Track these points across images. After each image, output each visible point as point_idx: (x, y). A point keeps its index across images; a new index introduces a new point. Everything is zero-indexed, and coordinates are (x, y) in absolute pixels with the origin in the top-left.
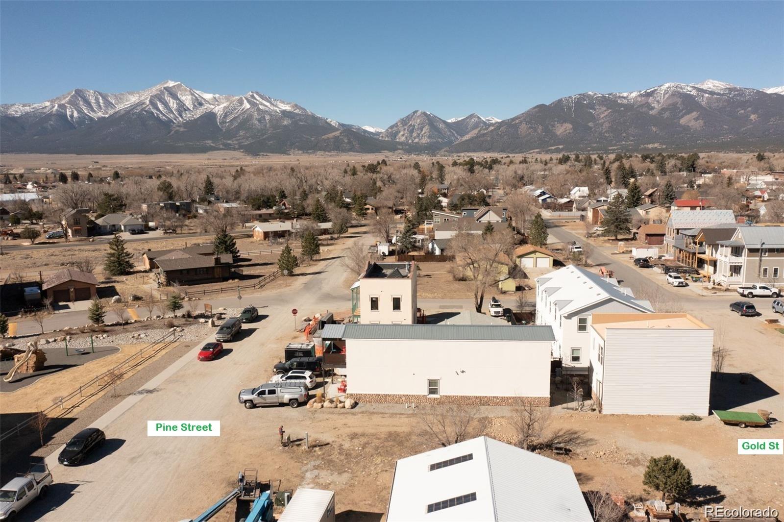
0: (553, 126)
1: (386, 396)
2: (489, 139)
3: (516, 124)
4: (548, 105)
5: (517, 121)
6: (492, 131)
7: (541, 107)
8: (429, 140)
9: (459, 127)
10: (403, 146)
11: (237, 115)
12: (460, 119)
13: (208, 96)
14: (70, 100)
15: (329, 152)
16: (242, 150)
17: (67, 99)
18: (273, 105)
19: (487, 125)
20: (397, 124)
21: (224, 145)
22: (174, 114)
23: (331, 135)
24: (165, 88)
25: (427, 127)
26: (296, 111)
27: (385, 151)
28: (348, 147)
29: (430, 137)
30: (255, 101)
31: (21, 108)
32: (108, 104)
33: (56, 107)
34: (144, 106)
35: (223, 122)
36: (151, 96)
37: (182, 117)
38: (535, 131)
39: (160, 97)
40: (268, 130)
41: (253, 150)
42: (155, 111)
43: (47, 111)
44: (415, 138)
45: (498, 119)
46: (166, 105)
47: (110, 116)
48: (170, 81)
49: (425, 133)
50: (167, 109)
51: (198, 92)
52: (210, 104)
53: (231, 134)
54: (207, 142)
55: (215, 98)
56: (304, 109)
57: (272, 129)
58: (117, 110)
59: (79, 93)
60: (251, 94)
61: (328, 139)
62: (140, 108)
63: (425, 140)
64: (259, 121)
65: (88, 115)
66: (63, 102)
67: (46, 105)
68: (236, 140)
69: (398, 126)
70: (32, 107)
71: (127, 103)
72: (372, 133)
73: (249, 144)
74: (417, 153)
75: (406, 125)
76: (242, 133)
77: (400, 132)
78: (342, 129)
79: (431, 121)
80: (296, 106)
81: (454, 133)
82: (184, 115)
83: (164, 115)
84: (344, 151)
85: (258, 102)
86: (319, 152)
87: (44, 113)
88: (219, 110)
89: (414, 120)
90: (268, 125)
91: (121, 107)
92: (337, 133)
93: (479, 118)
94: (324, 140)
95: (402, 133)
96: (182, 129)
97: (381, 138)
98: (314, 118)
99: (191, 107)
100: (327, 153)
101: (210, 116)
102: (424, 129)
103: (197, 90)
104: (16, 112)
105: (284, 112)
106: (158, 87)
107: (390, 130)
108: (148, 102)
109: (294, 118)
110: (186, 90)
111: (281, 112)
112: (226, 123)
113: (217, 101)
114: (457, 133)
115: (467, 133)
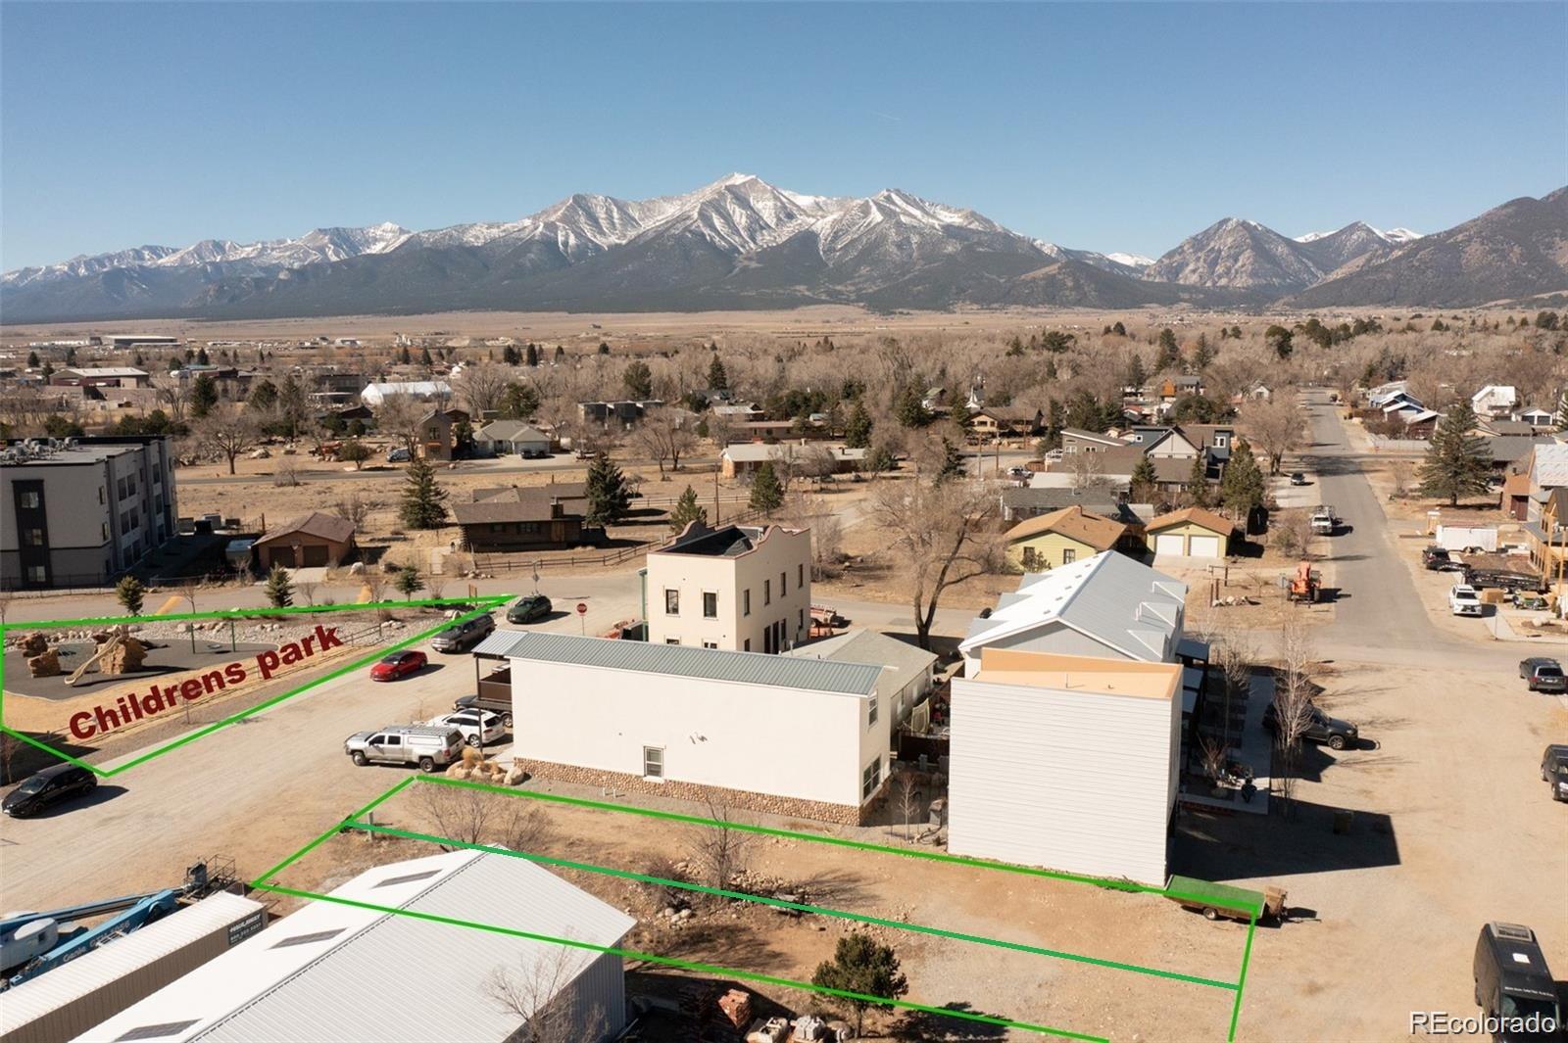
0: (1550, 246)
1: (576, 769)
2: (1389, 276)
3: (1456, 244)
4: (1538, 197)
5: (1460, 237)
6: (1398, 259)
7: (1523, 205)
8: (1250, 282)
9: (1324, 252)
10: (1191, 293)
11: (856, 236)
12: (1326, 235)
13: (804, 201)
14: (564, 214)
15: (1033, 306)
16: (862, 304)
17: (559, 213)
18: (927, 213)
19: (1386, 246)
20: (1181, 247)
21: (829, 293)
22: (740, 235)
23: (1040, 273)
24: (727, 188)
25: (1248, 253)
26: (972, 226)
27: (1151, 305)
28: (1073, 296)
29: (1253, 274)
30: (892, 207)
31: (485, 231)
32: (628, 220)
33: (540, 229)
34: (689, 222)
35: (831, 250)
36: (703, 203)
37: (754, 240)
38: (1504, 257)
39: (717, 205)
40: (915, 264)
41: (881, 304)
42: (707, 231)
43: (525, 235)
44: (1220, 277)
45: (1415, 232)
46: (727, 218)
47: (630, 242)
48: (736, 175)
49: (1242, 266)
50: (730, 227)
51: (786, 193)
52: (809, 216)
53: (842, 273)
54: (798, 288)
55: (817, 204)
56: (987, 221)
57: (922, 262)
58: (642, 230)
59: (580, 202)
60: (886, 194)
61: (1034, 280)
62: (681, 226)
63: (1241, 282)
64: (899, 246)
65: (592, 242)
66: (553, 219)
67: (524, 224)
68: (853, 284)
69: (1183, 251)
70: (502, 228)
71: (659, 218)
72: (1128, 267)
73: (875, 292)
74: (1221, 308)
75: (1201, 249)
76: (864, 270)
77: (1187, 265)
78: (1064, 259)
79: (1258, 240)
80: (973, 216)
81: (1310, 264)
82: (759, 238)
83: (722, 238)
84: (1066, 304)
85: (898, 210)
86: (1013, 306)
87: (521, 239)
88: (823, 226)
89: (1220, 238)
90: (915, 254)
91: (648, 225)
92: (1053, 269)
93: (1370, 231)
94: (1025, 283)
95: (1191, 267)
96: (754, 265)
97: (1145, 278)
98: (1006, 236)
99: (772, 222)
100: (1029, 309)
101: (808, 238)
102: (1241, 258)
103: (785, 189)
104: (477, 238)
105: (949, 230)
106: (716, 185)
107: (1166, 261)
108: (695, 215)
109: (967, 239)
110: (765, 191)
111: (943, 227)
112: (835, 250)
113: (821, 208)
114: (1315, 263)
115: (1339, 265)
